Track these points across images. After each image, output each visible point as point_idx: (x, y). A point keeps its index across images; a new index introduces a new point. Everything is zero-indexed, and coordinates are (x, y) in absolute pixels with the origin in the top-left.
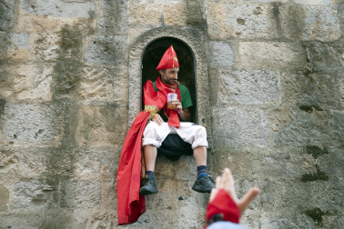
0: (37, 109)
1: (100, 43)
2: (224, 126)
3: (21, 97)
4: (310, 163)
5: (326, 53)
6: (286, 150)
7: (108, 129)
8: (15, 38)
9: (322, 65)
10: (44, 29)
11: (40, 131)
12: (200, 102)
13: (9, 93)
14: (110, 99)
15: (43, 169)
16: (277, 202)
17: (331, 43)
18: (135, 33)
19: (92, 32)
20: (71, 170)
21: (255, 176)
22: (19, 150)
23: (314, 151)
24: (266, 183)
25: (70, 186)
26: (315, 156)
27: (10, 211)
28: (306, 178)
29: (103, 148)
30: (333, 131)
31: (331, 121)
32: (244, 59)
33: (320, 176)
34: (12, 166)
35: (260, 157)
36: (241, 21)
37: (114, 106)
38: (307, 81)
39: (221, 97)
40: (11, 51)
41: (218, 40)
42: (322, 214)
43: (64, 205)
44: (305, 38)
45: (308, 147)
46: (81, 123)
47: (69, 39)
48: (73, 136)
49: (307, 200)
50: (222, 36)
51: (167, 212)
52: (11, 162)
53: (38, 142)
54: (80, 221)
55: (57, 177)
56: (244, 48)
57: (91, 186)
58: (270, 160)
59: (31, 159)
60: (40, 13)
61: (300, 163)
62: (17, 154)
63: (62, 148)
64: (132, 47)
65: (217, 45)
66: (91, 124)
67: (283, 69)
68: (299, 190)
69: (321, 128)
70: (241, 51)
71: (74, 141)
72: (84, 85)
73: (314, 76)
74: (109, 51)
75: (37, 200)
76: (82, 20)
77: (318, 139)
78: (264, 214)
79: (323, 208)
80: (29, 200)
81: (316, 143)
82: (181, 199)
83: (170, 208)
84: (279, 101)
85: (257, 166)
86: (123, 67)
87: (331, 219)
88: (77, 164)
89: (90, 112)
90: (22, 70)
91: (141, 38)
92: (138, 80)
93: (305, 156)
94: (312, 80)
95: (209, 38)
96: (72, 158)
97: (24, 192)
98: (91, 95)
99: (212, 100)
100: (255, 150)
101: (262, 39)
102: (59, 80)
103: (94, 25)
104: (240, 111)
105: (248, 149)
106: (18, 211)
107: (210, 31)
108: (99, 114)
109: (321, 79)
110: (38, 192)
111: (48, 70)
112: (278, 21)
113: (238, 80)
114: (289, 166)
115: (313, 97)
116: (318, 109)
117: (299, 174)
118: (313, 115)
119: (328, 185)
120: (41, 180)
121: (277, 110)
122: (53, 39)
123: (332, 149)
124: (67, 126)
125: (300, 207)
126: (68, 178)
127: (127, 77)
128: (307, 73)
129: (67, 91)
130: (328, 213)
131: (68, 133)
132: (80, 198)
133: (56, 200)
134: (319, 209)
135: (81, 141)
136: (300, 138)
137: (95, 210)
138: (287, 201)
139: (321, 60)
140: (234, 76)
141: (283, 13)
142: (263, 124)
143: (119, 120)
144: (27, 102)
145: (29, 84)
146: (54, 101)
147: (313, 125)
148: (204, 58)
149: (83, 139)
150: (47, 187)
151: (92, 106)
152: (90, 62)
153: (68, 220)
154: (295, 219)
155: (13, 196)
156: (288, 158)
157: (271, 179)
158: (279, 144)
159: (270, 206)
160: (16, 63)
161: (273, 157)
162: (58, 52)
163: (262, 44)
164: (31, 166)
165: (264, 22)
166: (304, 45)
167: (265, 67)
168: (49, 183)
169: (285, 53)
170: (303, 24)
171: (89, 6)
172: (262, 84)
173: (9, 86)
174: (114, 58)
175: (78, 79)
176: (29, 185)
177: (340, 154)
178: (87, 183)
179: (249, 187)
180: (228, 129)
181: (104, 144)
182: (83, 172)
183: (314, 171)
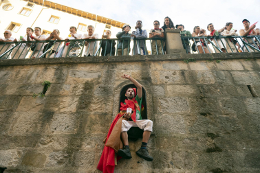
0: (68, 116)
1: (102, 87)
2: (161, 123)
3: (62, 111)
4: (210, 143)
5: (209, 89)
6: (196, 135)
7: (101, 125)
8: (64, 86)
9: (209, 95)
10: (78, 83)
11: (68, 127)
12: (148, 112)
13: (57, 109)
14: (103, 111)
15: (66, 145)
16: (194, 165)
17: (211, 85)
18: (118, 83)
19: (99, 83)
20: (80, 146)
21: (180, 149)
22: (56, 136)
23: (211, 135)
24: (186, 153)
25: (78, 155)
26: (213, 138)
27: (45, 168)
28: (209, 151)
29: (97, 135)
30: (219, 125)
31: (218, 120)
32: (169, 92)
33: (217, 149)
34: (51, 143)
35: (182, 139)
36: (167, 77)
37: (106, 114)
38: (202, 102)
39: (159, 110)
40: (61, 91)
41: (157, 85)
42: (222, 171)
43: (73, 165)
44: (198, 83)
45: (208, 134)
46: (88, 123)
47: (88, 86)
48: (84, 129)
49: (211, 163)
50: (158, 83)
51: (130, 170)
52: (51, 141)
53: (65, 132)
55: (72, 150)
56: (169, 88)
57: (90, 154)
58: (188, 141)
59: (61, 140)
60: (77, 77)
61: (205, 142)
62: (54, 137)
63: (77, 135)
64: (116, 88)
65: (156, 87)
66: (93, 123)
67: (189, 97)
68: (206, 157)
69: (213, 124)
70: (168, 89)
71: (84, 131)
72: (92, 105)
73: (205, 99)
74: (106, 91)
75: (60, 162)
76: (95, 79)
77: (212, 130)
78: (187, 172)
79: (222, 168)
80: (56, 162)
81: (212, 132)
82: (138, 162)
83: (132, 168)
84: (189, 111)
85: (181, 144)
86: (111, 97)
88: (84, 143)
89: (93, 117)
90: (65, 99)
91: (120, 85)
92: (118, 102)
93: (207, 138)
94: (204, 101)
95: (152, 84)
96: (82, 139)
97: (54, 157)
98: (95, 110)
99: (155, 111)
100: (179, 135)
101: (177, 84)
102: (80, 103)
103: (100, 80)
104: (169, 116)
105: (175, 135)
106: (48, 168)
107: (153, 82)
108: (98, 118)
109: (209, 101)
110: (61, 158)
111: (76, 99)
112: (184, 77)
113: (167, 102)
114: (198, 144)
115: (206, 109)
116: (210, 114)
117: (205, 149)
118: (208, 118)
119: (222, 154)
120: (64, 151)
121: (188, 115)
122: (81, 86)
123: (221, 134)
124: (81, 124)
125: (208, 168)
126: (78, 150)
127: (113, 101)
128: (202, 98)
129: (84, 108)
130: (225, 171)
131: (81, 128)
132: (83, 161)
133: (70, 162)
134: (219, 169)
135: (87, 131)
136: (202, 129)
137: (90, 169)
138: (200, 164)
139: (207, 92)
140: (165, 100)
141: (186, 74)
142: (182, 122)
143: (108, 121)
144: (64, 113)
145: (66, 105)
146: (77, 112)
147: (209, 123)
148: (150, 92)
149: (88, 130)
150: (66, 155)
151: (95, 114)
152: (96, 95)
155: (48, 159)
156: (197, 139)
157: (189, 151)
158: (192, 132)
159: (190, 167)
160: (63, 96)
161: (189, 139)
162: (82, 91)
163: (178, 86)
164: (60, 144)
165: (178, 77)
166: (198, 86)
167: (181, 96)
168: (68, 153)
169: (189, 90)
170: (197, 78)
171: (99, 73)
172: (180, 103)
173: (58, 106)
174: (108, 93)
175: (90, 103)
176: (57, 154)
177: (226, 137)
178: (88, 153)
179: (177, 156)
180: (163, 125)
181: (99, 133)
182: (86, 147)
183: (213, 146)
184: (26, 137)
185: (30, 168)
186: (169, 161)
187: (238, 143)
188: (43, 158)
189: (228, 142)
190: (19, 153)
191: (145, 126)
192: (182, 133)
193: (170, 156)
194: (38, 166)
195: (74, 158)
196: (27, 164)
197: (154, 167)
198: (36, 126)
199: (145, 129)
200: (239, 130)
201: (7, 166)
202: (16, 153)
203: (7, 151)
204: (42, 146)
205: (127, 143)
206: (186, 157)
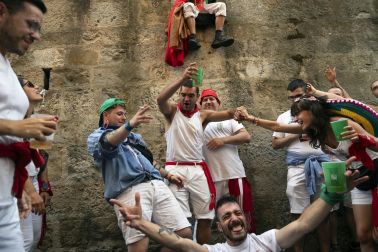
2: (234, 9)
4: (291, 29)
6: (276, 21)
7: (158, 14)
11: (114, 18)
15: (118, 40)
16: (273, 52)
20: (136, 39)
21: (257, 37)
22: (102, 29)
23: (294, 21)
24: (264, 41)
25: (136, 49)
26: (295, 24)
27: (99, 65)
28: (290, 37)
29: (156, 26)
30: (305, 9)
33: (299, 36)
34: (98, 38)
35: (260, 26)
42: (302, 58)
43: (133, 60)
45: (290, 19)
46: (140, 11)
48: (136, 19)
49: (292, 50)
51: (201, 61)
52: (97, 36)
53: (113, 24)
54: (145, 69)
55: (128, 44)
57: (151, 48)
58: (267, 28)
59: (110, 34)
61: (286, 28)
62: (100, 31)
63: (129, 26)
66: (146, 12)
68: (286, 44)
69: (297, 8)
71: (137, 22)
75: (116, 59)
77: (296, 14)
78: (264, 60)
79: (303, 54)
80: (111, 58)
81: (295, 16)
82: (210, 53)
83: (203, 59)
85: (258, 31)
87: (308, 61)
88: (140, 35)
89: (146, 5)
93: (289, 24)
96: (136, 32)
97: (107, 54)
100: (256, 22)
105: (251, 22)
106: (104, 65)
108: (152, 6)
110: (116, 53)
114: (279, 30)
117: (286, 35)
119: (305, 41)
120: (117, 46)
123: (306, 20)
124: (131, 14)
125: (288, 54)
126: (135, 44)
130: (306, 57)
131: (132, 18)
132: (144, 55)
133: (128, 57)
134: (300, 55)
135: (141, 22)
136: (284, 14)
137: (154, 62)
138: (279, 52)
142: (260, 7)
143: (165, 8)
147: (292, 6)
150: (122, 50)
153: (137, 68)
154: (285, 62)
155: (100, 56)
156: (278, 26)
157: (268, 38)
158: (271, 18)
159: (268, 55)
161: (268, 26)
164: (110, 38)
168: (123, 47)
176: (110, 49)
177: (311, 22)
178: (148, 46)
179: (253, 44)
180: (237, 10)
181: (156, 23)
182: (144, 40)
183: (295, 33)
184: (64, 33)
185: (82, 66)
186: (245, 49)
187: (324, 29)
188: (95, 56)
189: (313, 28)
190: (61, 52)
191: (218, 9)
192: (259, 19)
193: (246, 44)
194: (90, 63)
195: (132, 52)
196: (76, 63)
197: (227, 56)
198: (72, 20)
199: (217, 14)
200: (327, 14)
201: (51, 66)
202: (57, 52)
203: (44, 51)
204: (88, 43)
205: (194, 31)
206: (264, 45)
